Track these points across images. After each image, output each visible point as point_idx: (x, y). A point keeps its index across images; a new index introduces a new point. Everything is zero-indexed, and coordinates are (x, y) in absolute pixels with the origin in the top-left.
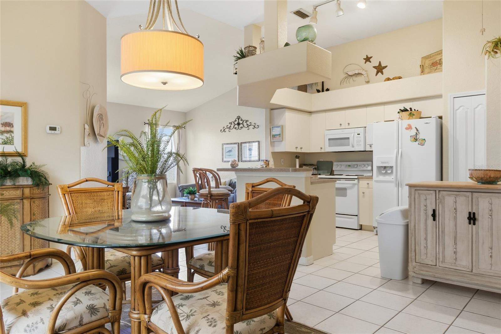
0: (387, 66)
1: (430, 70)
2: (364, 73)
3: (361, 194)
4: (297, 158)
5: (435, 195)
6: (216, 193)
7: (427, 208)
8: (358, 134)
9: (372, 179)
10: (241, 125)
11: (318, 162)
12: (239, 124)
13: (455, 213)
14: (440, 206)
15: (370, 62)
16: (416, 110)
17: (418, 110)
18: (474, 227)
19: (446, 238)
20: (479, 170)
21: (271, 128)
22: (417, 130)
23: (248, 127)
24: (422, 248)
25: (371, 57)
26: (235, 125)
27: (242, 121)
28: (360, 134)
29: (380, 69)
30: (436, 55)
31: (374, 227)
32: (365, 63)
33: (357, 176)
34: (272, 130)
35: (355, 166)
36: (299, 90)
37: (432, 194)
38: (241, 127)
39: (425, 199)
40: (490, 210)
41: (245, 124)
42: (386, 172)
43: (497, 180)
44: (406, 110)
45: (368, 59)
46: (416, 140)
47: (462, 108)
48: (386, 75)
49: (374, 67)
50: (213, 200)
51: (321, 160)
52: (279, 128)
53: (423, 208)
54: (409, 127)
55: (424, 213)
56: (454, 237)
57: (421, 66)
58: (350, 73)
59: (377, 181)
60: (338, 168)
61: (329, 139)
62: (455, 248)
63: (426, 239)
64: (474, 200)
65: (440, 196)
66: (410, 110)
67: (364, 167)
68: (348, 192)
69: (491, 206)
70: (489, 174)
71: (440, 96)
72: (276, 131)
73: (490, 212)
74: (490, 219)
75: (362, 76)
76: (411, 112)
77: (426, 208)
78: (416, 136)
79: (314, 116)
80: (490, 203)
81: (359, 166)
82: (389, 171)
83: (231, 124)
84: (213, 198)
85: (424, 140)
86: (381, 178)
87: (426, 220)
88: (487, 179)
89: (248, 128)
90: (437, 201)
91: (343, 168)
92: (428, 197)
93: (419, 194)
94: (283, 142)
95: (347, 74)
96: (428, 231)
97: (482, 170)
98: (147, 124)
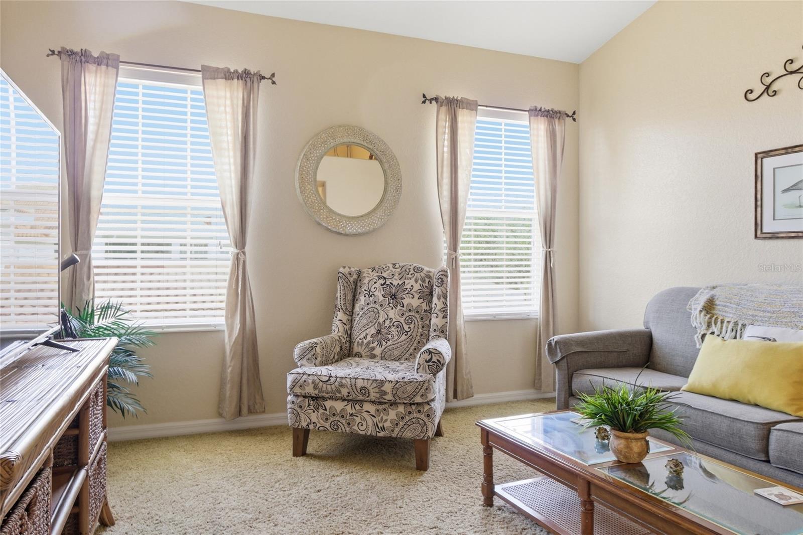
98: (434, 102)
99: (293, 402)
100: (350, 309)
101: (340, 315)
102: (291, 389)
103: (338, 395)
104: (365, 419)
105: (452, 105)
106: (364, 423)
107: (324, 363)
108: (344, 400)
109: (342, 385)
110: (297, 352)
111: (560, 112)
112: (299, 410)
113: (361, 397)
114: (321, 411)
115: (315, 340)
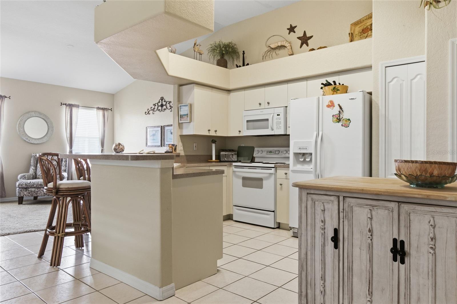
0: (312, 36)
1: (360, 38)
2: (288, 46)
3: (279, 186)
4: (214, 143)
5: (337, 203)
6: (66, 187)
7: (326, 226)
8: (278, 115)
9: (289, 168)
10: (164, 107)
11: (240, 147)
12: (162, 106)
13: (369, 237)
14: (346, 222)
15: (294, 32)
16: (341, 84)
17: (343, 84)
18: (402, 266)
19: (355, 280)
20: (412, 162)
21: (179, 107)
22: (341, 108)
23: (171, 108)
24: (318, 292)
25: (296, 27)
26: (158, 106)
27: (166, 103)
28: (279, 115)
29: (305, 40)
30: (367, 19)
31: (290, 227)
32: (289, 34)
33: (274, 165)
34: (180, 109)
35: (277, 153)
36: (218, 66)
37: (333, 201)
38: (164, 109)
39: (322, 210)
40: (432, 239)
41: (168, 105)
42: (305, 160)
43: (444, 181)
44: (328, 84)
45: (292, 29)
46: (339, 120)
47: (395, 80)
48: (310, 47)
49: (299, 38)
50: (64, 196)
51: (242, 145)
52: (187, 107)
53: (319, 224)
54: (331, 105)
55: (321, 234)
56: (368, 280)
57: (350, 34)
58: (273, 46)
59: (294, 171)
60: (259, 155)
61: (248, 121)
62: (369, 301)
63: (323, 278)
64: (402, 218)
65: (346, 205)
66: (333, 84)
67: (285, 154)
68: (265, 182)
69: (434, 231)
70: (430, 170)
71: (369, 68)
72: (184, 111)
73: (432, 243)
74: (431, 254)
75: (286, 48)
76: (335, 86)
77: (324, 225)
78: (339, 115)
79: (233, 94)
80: (431, 225)
81: (280, 152)
82: (307, 159)
83: (155, 106)
84: (60, 194)
85: (349, 120)
86: (299, 167)
87: (324, 245)
88: (427, 179)
89: (171, 110)
90: (341, 214)
91: (264, 154)
92: (326, 206)
93: (314, 202)
94: (191, 123)
95: (270, 46)
96: (327, 267)
97: (416, 162)
98: (65, 105)
99: (19, 190)
100: (36, 166)
101: (32, 167)
102: (18, 186)
103: (33, 187)
104: (41, 192)
105: (71, 106)
106: (41, 194)
107: (28, 179)
108: (35, 188)
109: (34, 184)
110: (19, 177)
111: (107, 109)
112: (20, 192)
113: (40, 187)
114: (28, 191)
115: (24, 174)
